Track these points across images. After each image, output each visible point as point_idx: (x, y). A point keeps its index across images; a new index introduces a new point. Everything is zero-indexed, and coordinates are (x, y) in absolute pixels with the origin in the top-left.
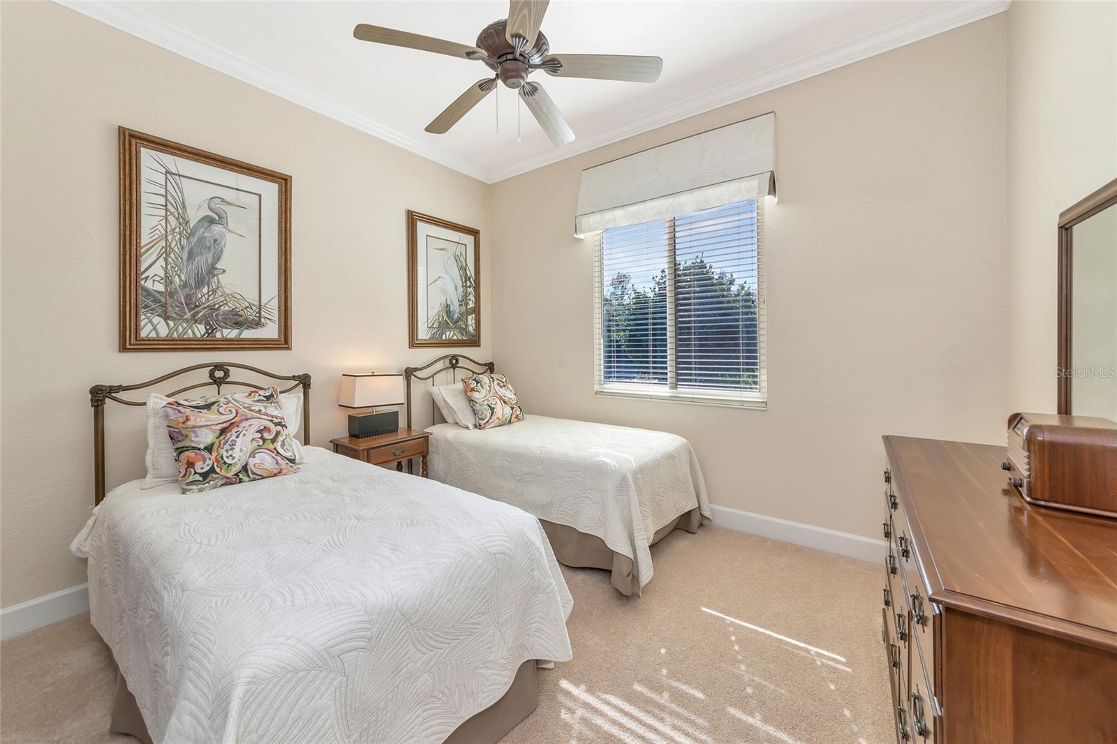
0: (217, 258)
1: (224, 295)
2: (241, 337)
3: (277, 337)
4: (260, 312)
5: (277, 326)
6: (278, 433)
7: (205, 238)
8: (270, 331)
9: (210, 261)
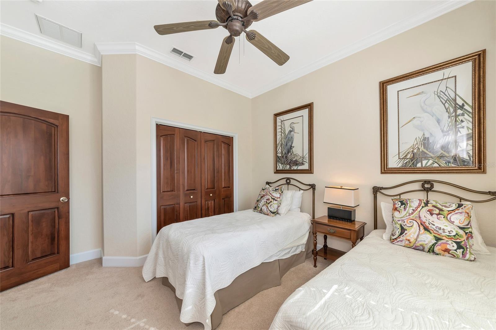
0: (292, 143)
1: (294, 155)
2: (298, 169)
3: (308, 169)
4: (303, 160)
5: (308, 164)
6: (271, 202)
7: (289, 137)
8: (306, 167)
9: (290, 144)
